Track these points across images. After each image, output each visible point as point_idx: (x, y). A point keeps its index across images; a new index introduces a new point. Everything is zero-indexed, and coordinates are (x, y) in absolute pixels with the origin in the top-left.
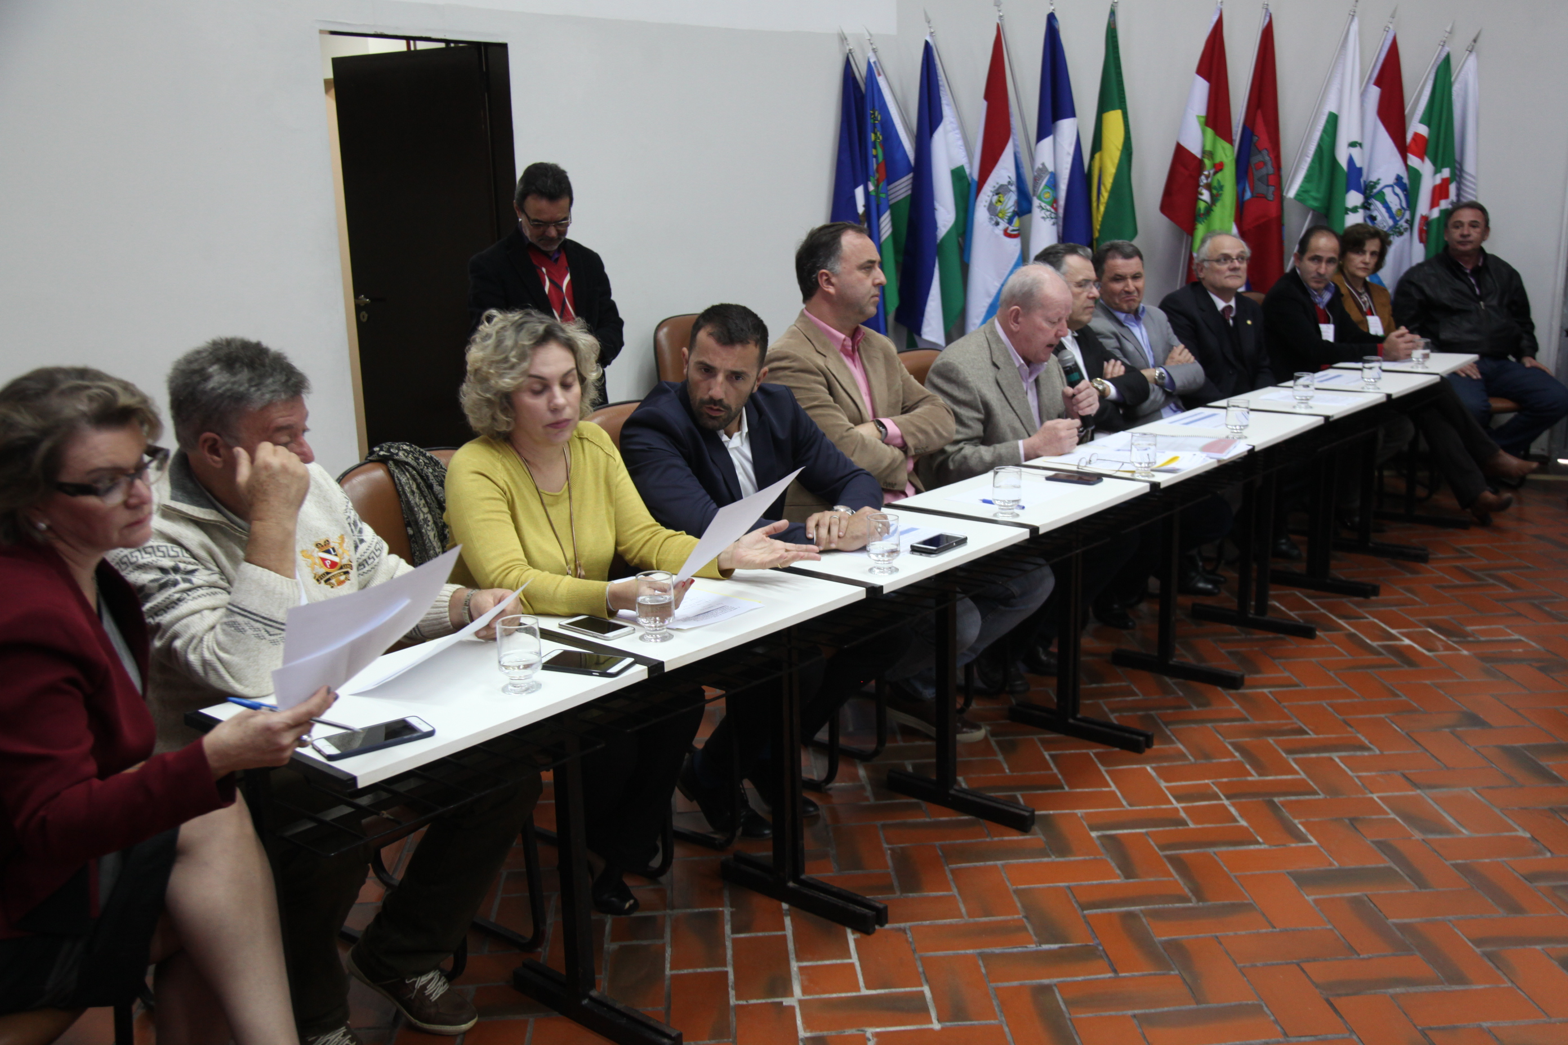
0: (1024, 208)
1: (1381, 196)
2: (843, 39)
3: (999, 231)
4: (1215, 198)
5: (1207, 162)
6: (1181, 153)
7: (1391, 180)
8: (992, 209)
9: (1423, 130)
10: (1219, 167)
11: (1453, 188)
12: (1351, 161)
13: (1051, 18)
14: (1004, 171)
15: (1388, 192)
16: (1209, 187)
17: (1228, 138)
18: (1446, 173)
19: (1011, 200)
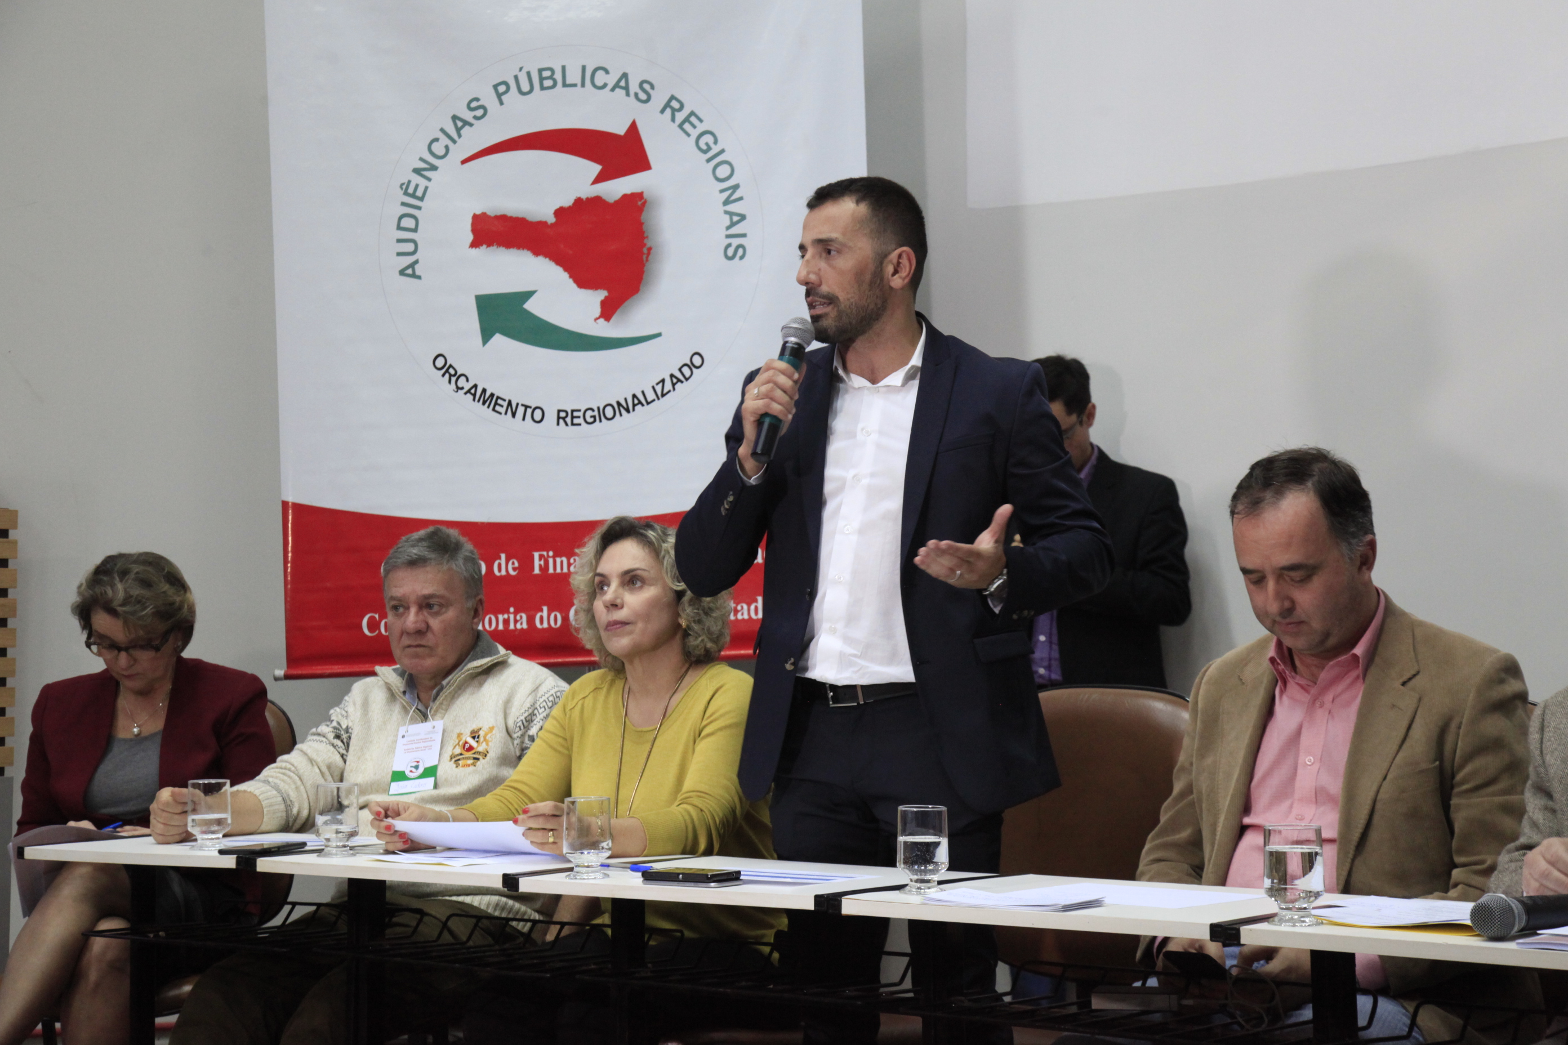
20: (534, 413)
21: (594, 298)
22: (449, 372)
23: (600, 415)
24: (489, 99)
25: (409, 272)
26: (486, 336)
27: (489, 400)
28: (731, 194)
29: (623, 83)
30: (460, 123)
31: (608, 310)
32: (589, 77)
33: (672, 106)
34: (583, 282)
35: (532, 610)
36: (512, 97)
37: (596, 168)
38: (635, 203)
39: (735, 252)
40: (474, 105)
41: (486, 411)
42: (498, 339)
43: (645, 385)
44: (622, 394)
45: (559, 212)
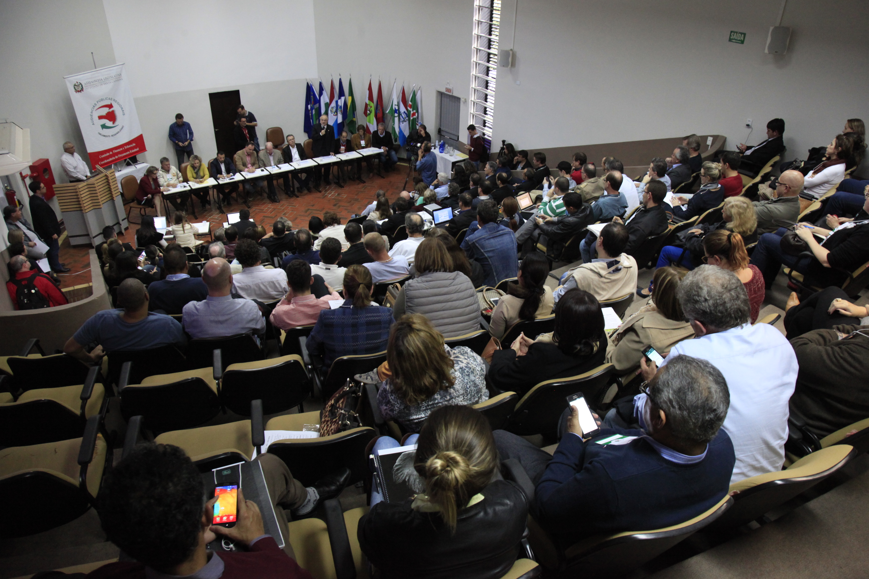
0: (336, 111)
1: (401, 115)
2: (306, 80)
3: (332, 115)
4: (371, 112)
5: (368, 106)
6: (366, 103)
7: (403, 112)
8: (331, 111)
9: (410, 103)
10: (371, 107)
11: (416, 114)
12: (395, 109)
13: (340, 79)
14: (333, 104)
15: (402, 114)
16: (369, 111)
17: (373, 102)
18: (415, 111)
19: (334, 110)
20: (109, 136)
21: (111, 123)
22: (100, 134)
23: (115, 135)
24: (96, 103)
25: (93, 124)
26: (102, 129)
27: (104, 136)
28: (122, 108)
29: (109, 99)
30: (94, 106)
31: (113, 123)
32: (106, 99)
33: (114, 100)
34: (110, 121)
35: (115, 157)
36: (99, 102)
37: (108, 108)
38: (113, 112)
39: (124, 114)
40: (95, 104)
41: (104, 137)
42: (104, 129)
43: (119, 130)
44: (117, 132)
45: (106, 114)
